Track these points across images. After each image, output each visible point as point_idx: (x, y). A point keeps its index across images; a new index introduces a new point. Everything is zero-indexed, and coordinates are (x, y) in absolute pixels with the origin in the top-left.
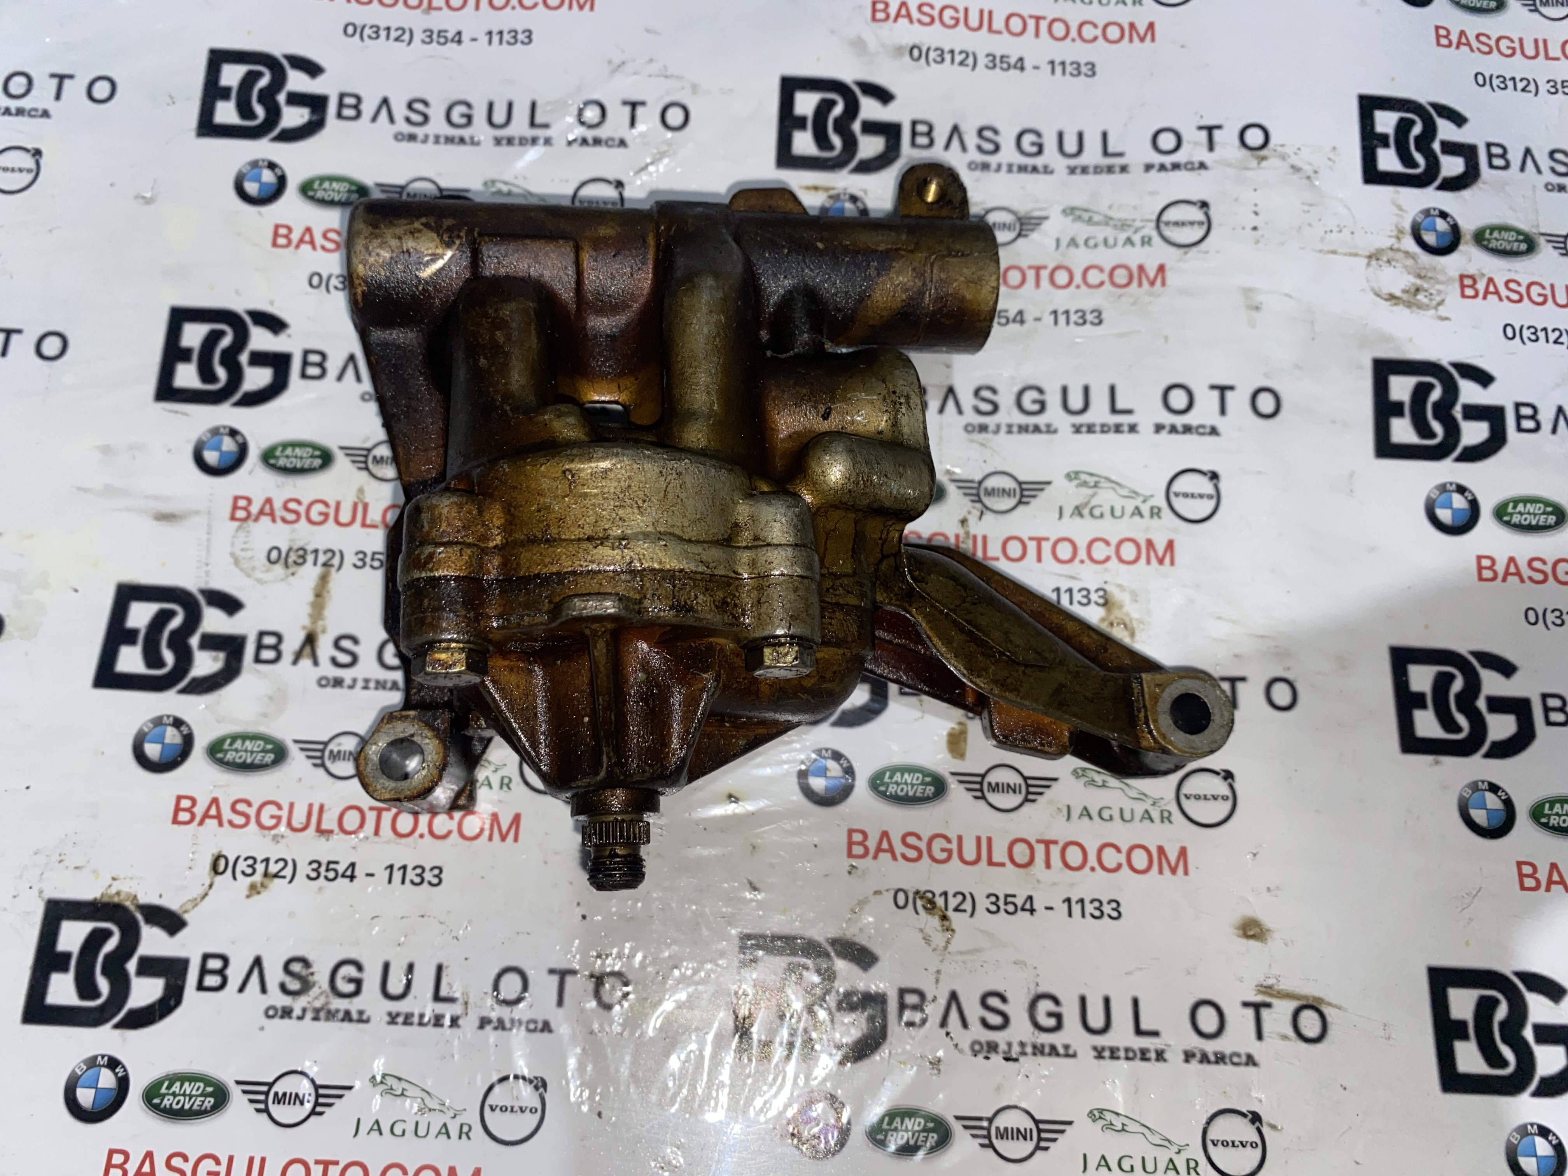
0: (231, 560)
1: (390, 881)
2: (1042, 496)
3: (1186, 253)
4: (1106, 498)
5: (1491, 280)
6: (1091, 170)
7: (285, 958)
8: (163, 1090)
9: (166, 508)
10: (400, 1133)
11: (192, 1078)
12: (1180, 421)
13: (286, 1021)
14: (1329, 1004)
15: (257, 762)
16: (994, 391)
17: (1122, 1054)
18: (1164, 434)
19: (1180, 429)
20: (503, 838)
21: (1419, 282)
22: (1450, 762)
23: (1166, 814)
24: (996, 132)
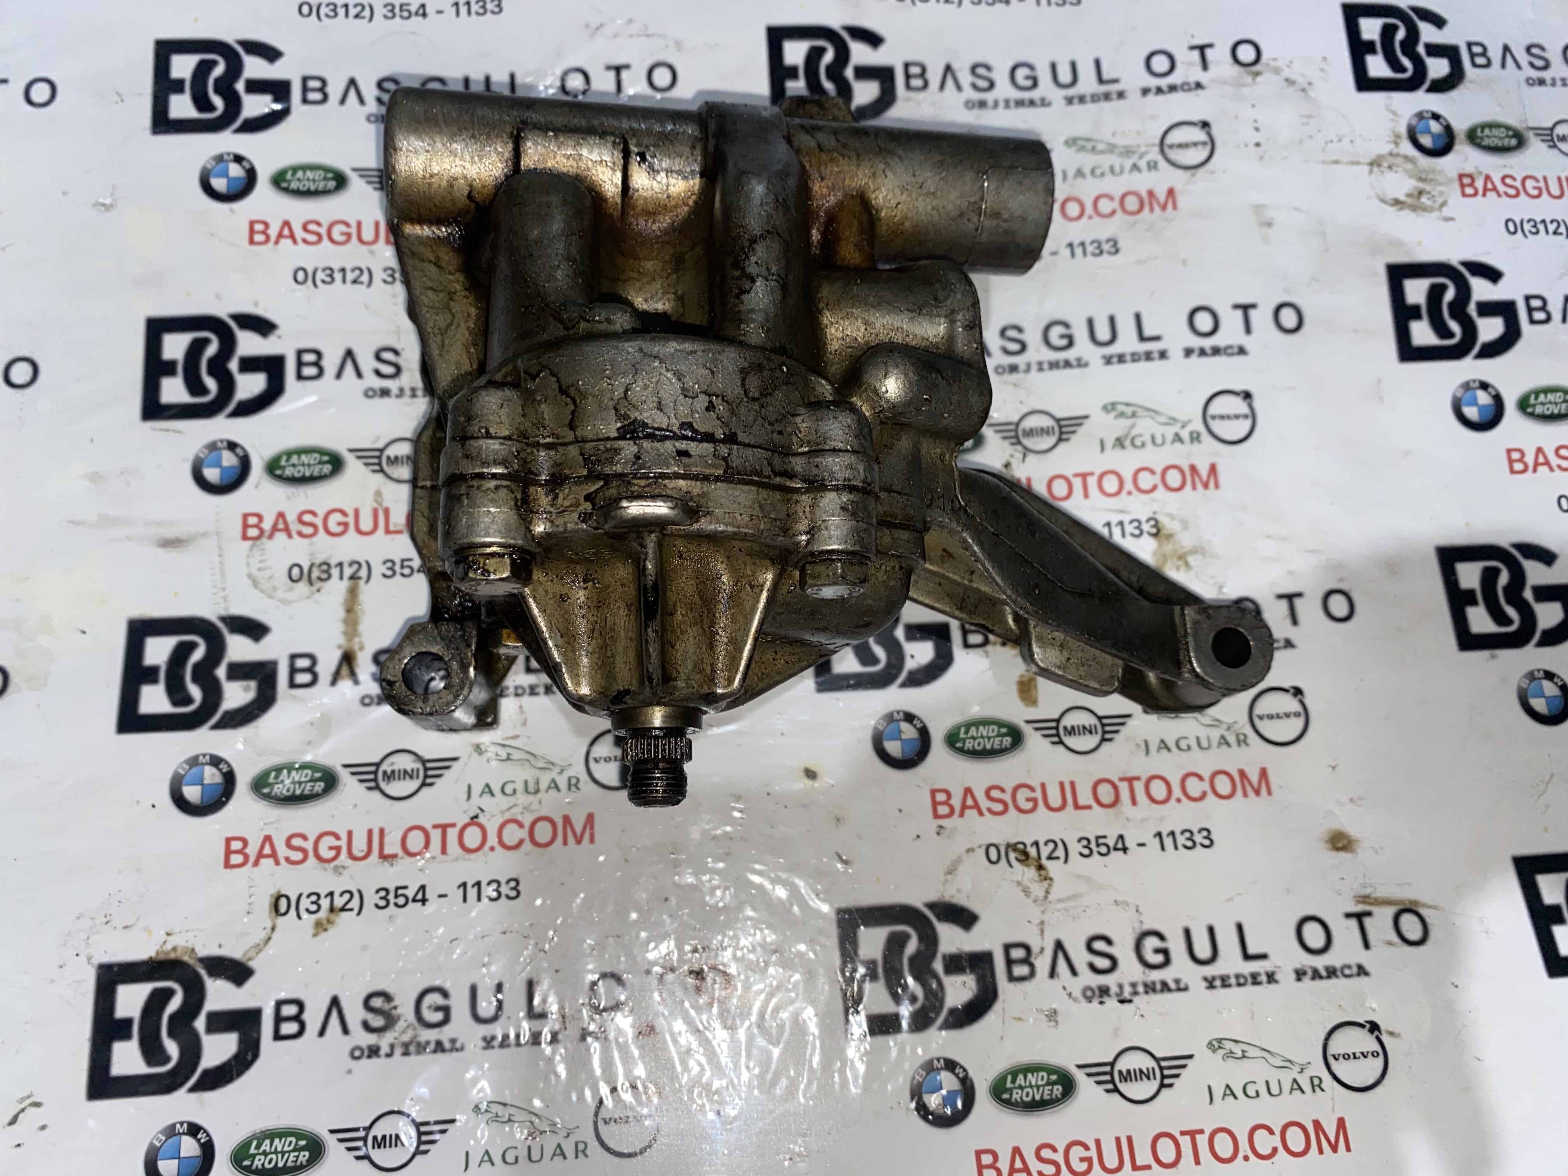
0: (250, 582)
1: (465, 900)
2: (1081, 430)
3: (1193, 175)
4: (1145, 427)
5: (1488, 178)
6: (1088, 99)
7: (364, 995)
9: (171, 533)
10: (513, 1161)
11: (282, 1134)
12: (1207, 343)
13: (374, 1061)
14: (1425, 905)
15: (306, 792)
16: (1019, 329)
17: (1233, 981)
18: (1194, 358)
19: (1209, 351)
20: (579, 841)
21: (1421, 185)
22: (1506, 655)
23: (1242, 738)
24: (988, 68)
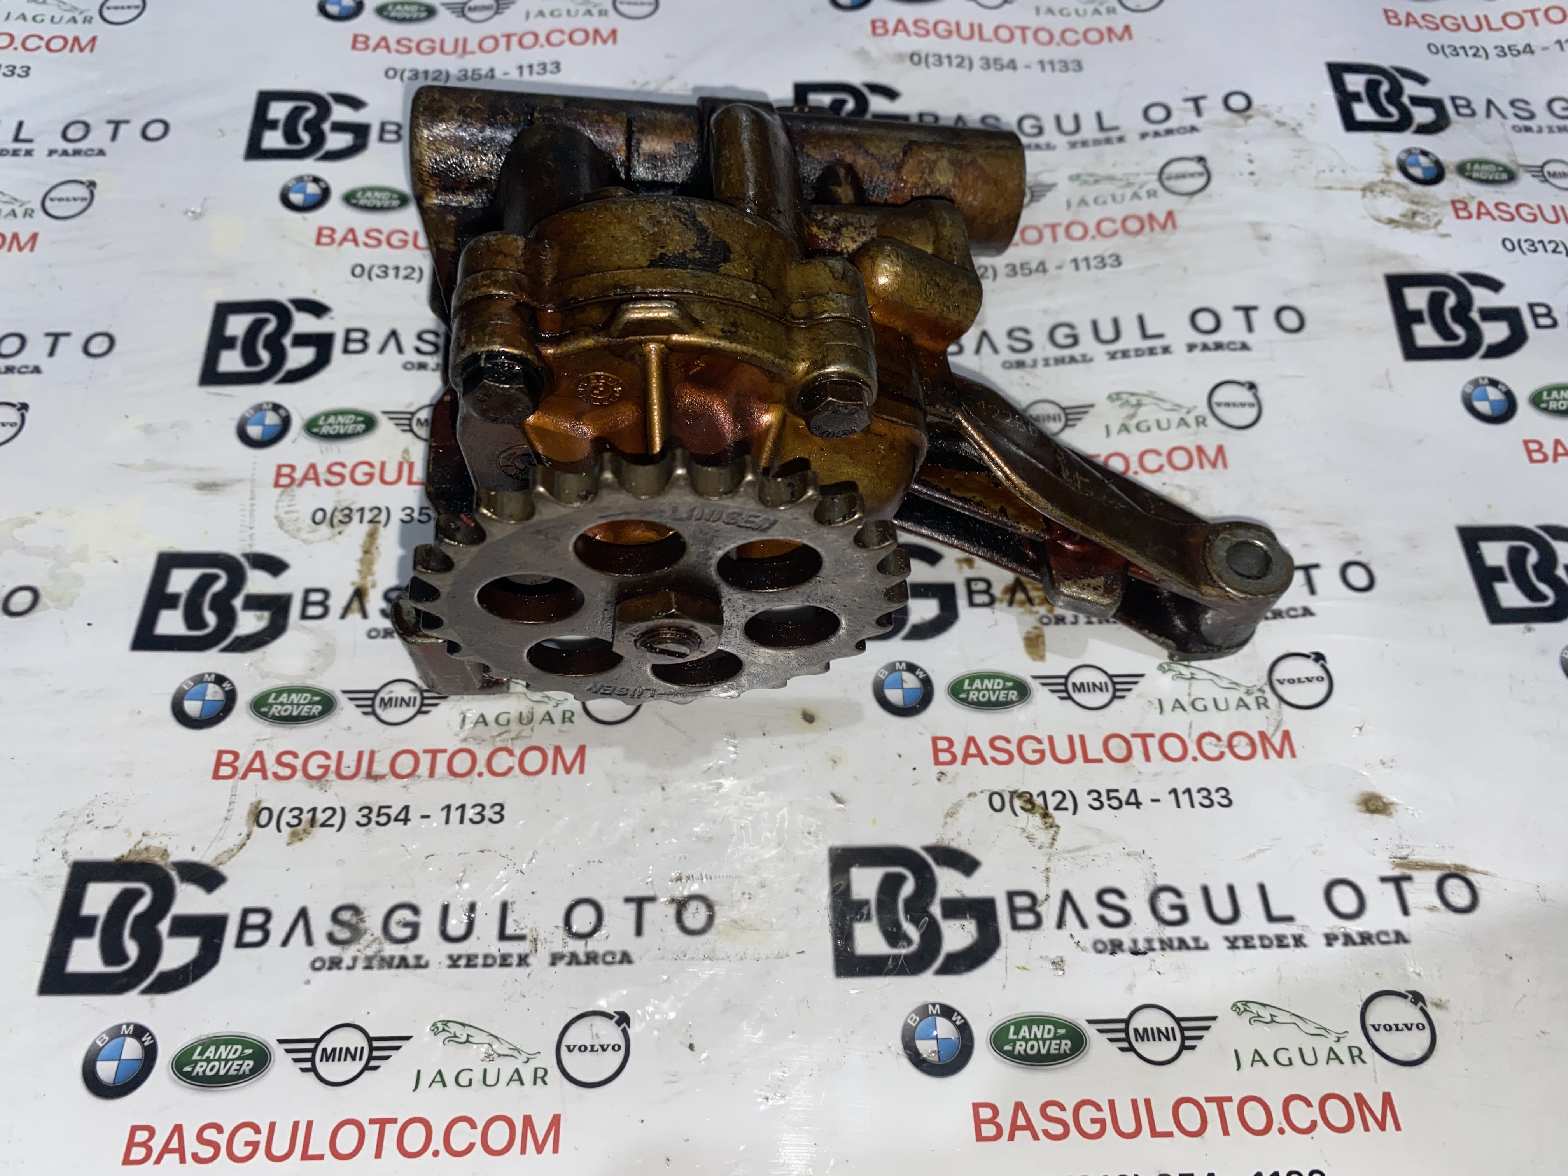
0: (276, 523)
1: (447, 822)
2: (1087, 418)
3: (1191, 200)
5: (1481, 203)
6: (1091, 143)
7: (333, 907)
8: (196, 1057)
9: (208, 478)
10: (467, 1083)
11: (229, 1041)
12: (1210, 339)
13: (335, 972)
14: (1474, 871)
15: (303, 714)
16: (1026, 331)
17: (1257, 942)
18: (1197, 352)
19: (1212, 347)
20: (568, 770)
21: (1414, 207)
22: (1542, 629)
23: (1261, 700)
24: (998, 119)
